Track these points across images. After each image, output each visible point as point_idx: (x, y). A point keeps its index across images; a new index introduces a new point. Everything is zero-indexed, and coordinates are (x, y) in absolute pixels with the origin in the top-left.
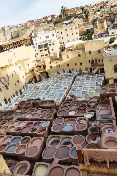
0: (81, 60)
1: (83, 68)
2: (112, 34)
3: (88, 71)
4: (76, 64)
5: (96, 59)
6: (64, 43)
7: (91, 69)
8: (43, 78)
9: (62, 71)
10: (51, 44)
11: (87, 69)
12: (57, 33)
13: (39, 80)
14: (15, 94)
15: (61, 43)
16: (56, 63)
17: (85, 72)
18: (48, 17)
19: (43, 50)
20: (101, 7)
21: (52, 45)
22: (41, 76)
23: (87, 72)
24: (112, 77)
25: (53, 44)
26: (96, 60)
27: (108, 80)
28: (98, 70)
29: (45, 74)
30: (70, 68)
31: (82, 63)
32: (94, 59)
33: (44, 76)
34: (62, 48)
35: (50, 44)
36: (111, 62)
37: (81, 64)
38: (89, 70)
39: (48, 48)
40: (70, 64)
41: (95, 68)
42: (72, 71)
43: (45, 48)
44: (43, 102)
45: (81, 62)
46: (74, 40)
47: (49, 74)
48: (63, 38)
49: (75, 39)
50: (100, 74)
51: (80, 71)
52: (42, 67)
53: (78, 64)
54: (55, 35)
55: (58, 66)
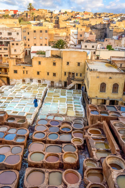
1: (56, 79)
2: (85, 47)
4: (48, 74)
5: (73, 72)
6: (29, 46)
7: (65, 83)
8: (3, 85)
9: (29, 79)
10: (15, 43)
11: (60, 82)
12: (23, 33)
15: (25, 45)
16: (24, 68)
17: (57, 85)
18: (9, 10)
19: (3, 49)
23: (60, 85)
25: (17, 44)
26: (73, 74)
27: (91, 99)
28: (74, 85)
29: (5, 79)
30: (40, 77)
31: (56, 74)
32: (71, 72)
33: (4, 82)
34: (26, 51)
35: (13, 42)
36: (98, 79)
37: (54, 75)
38: (63, 83)
39: (10, 48)
40: (41, 72)
41: (71, 82)
42: (41, 81)
43: (6, 47)
45: (54, 72)
46: (41, 45)
48: (29, 40)
49: (44, 44)
51: (52, 82)
52: (3, 70)
53: (51, 75)
55: (25, 72)
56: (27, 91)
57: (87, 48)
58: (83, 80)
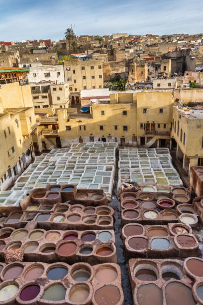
0: (127, 121)
1: (128, 135)
2: (158, 86)
3: (137, 142)
4: (116, 128)
5: (153, 122)
6: (76, 90)
7: (142, 139)
8: (52, 148)
9: (89, 138)
10: (57, 87)
11: (135, 138)
12: (66, 72)
13: (42, 150)
14: (7, 174)
15: (71, 89)
16: (80, 121)
17: (131, 142)
18: (38, 41)
19: (40, 97)
20: (130, 43)
21: (58, 89)
22: (46, 142)
23: (135, 143)
24: (197, 155)
25: (61, 89)
26: (154, 125)
28: (157, 141)
29: (54, 140)
30: (105, 133)
31: (128, 127)
32: (151, 122)
33: (53, 144)
34: (73, 97)
35: (55, 87)
36: (198, 129)
37: (125, 128)
38: (139, 140)
39: (50, 95)
40: (105, 125)
41: (152, 138)
42: (107, 139)
43: (45, 94)
44: (81, 192)
45: (125, 125)
46: (94, 87)
47: (62, 141)
48: (75, 81)
49: (97, 86)
50: (158, 148)
51: (123, 140)
52: (50, 127)
53: (120, 128)
54: (62, 74)
55: (83, 128)
56: (91, 154)
57: (161, 87)
58: (168, 134)
